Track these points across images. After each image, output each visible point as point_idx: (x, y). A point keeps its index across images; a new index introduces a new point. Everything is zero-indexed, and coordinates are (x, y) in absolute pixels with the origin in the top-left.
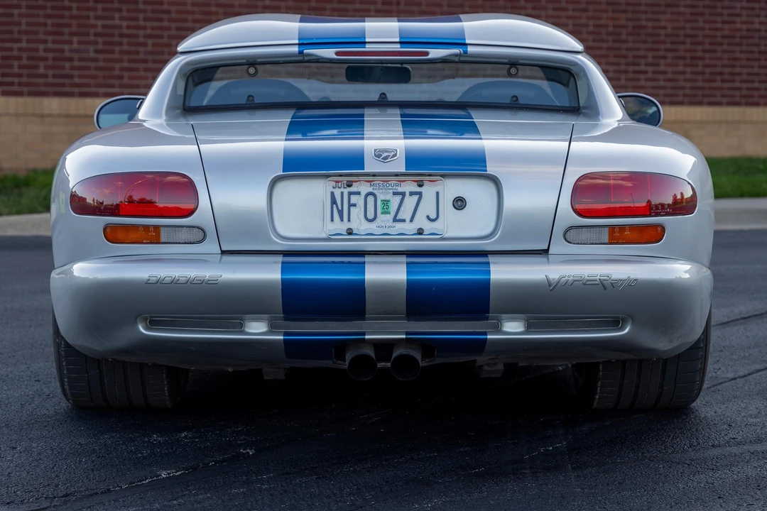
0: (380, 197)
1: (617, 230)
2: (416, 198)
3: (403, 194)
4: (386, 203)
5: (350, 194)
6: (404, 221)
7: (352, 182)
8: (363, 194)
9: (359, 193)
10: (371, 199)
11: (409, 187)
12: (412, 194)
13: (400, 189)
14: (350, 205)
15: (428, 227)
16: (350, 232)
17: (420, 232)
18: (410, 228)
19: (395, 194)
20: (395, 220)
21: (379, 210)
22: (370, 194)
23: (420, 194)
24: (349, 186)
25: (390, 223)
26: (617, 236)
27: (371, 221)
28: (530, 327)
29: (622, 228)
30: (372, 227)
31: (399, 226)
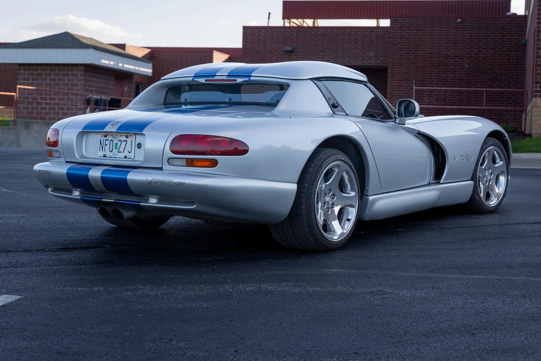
0: (115, 142)
1: (190, 160)
2: (125, 142)
3: (121, 141)
4: (116, 144)
5: (106, 140)
6: (121, 152)
7: (107, 135)
8: (110, 140)
9: (108, 140)
10: (112, 142)
11: (123, 138)
12: (124, 141)
13: (121, 139)
14: (106, 145)
15: (128, 155)
16: (105, 156)
17: (126, 157)
18: (122, 155)
19: (119, 141)
20: (118, 152)
21: (114, 148)
22: (112, 140)
23: (126, 141)
24: (106, 137)
25: (117, 153)
26: (190, 163)
27: (111, 152)
28: (159, 201)
29: (192, 160)
30: (111, 154)
31: (120, 154)
